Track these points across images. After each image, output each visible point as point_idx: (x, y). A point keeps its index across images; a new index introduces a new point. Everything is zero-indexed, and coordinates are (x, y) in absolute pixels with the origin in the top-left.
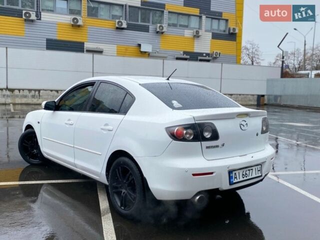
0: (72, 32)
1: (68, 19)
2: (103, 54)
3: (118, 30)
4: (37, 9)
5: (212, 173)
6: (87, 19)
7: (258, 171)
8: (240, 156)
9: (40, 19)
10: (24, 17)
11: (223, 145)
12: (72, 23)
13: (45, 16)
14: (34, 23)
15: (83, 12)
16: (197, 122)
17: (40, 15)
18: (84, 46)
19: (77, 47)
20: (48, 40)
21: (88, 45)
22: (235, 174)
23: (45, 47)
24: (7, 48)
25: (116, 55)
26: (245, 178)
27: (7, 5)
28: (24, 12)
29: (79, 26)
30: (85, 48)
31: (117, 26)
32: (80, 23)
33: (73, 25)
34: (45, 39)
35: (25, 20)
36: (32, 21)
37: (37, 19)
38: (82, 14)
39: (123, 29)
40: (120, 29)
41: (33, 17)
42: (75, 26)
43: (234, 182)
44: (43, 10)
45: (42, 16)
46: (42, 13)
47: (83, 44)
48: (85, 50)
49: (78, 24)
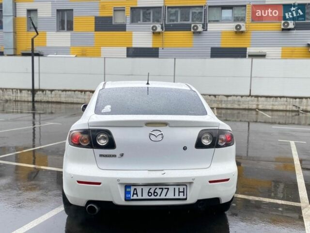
0: (236, 39)
1: (231, 27)
2: (266, 57)
3: (284, 31)
4: (204, 21)
5: (99, 184)
6: (251, 24)
7: (179, 192)
8: (149, 170)
9: (206, 30)
10: (192, 30)
11: (122, 155)
12: (235, 30)
13: (211, 27)
14: (201, 34)
15: (247, 17)
16: (90, 128)
17: (207, 26)
18: (246, 52)
19: (240, 53)
20: (213, 49)
21: (250, 50)
22: (135, 189)
23: (210, 55)
24: (175, 59)
25: (280, 57)
26: (153, 197)
27: (181, 21)
28: (193, 25)
29: (242, 32)
30: (247, 53)
31: (282, 27)
32: (243, 29)
33: (236, 32)
34: (210, 48)
35: (194, 33)
36: (200, 32)
37: (204, 31)
38: (246, 20)
39: (290, 29)
40: (286, 30)
41: (200, 29)
42: (239, 32)
43: (132, 198)
44: (209, 21)
45: (208, 27)
46: (208, 25)
47: (245, 49)
48: (247, 55)
49: (241, 30)
